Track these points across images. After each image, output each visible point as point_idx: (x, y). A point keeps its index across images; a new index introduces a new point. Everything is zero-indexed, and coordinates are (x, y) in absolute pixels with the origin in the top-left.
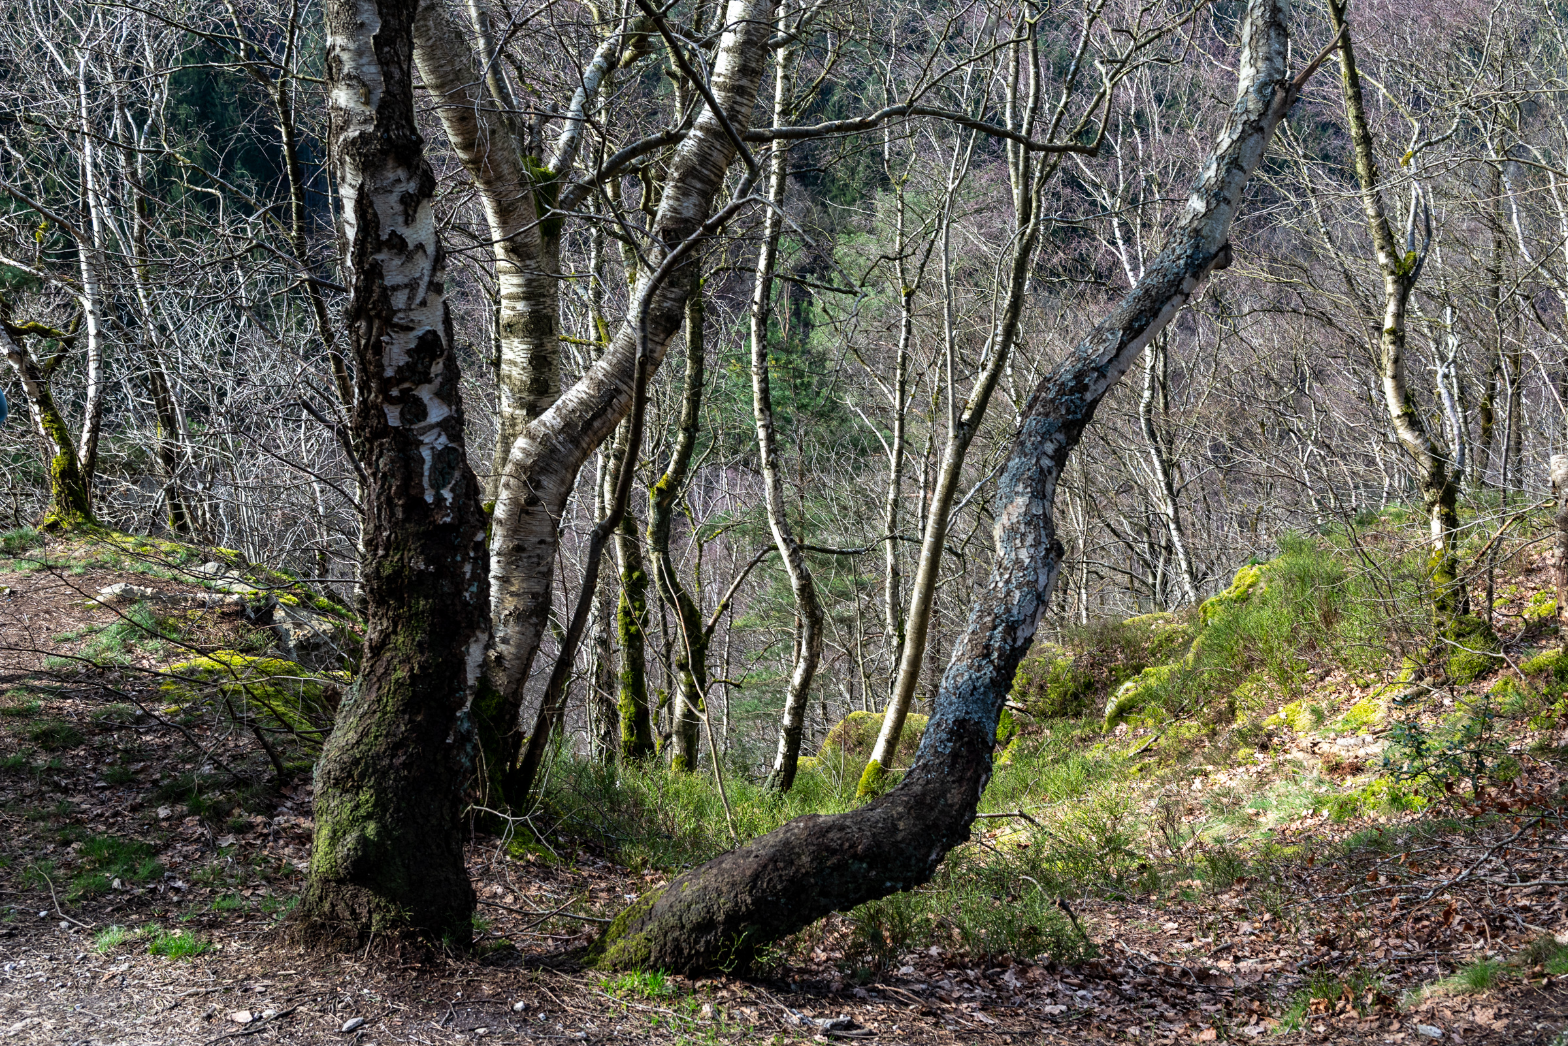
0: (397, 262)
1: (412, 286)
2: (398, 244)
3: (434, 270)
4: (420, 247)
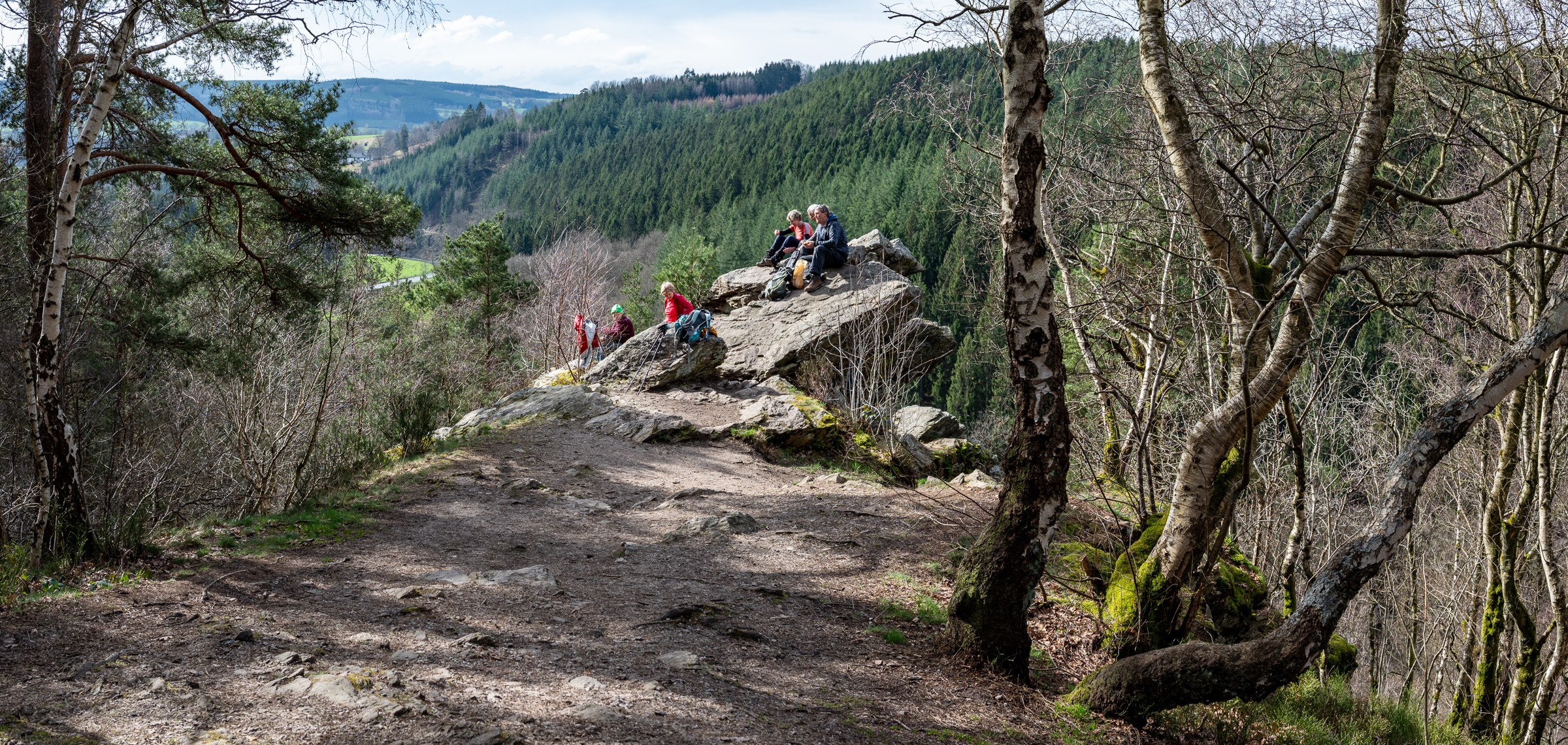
0: (1022, 289)
1: (1029, 303)
2: (1021, 280)
3: (1042, 295)
4: (1034, 283)
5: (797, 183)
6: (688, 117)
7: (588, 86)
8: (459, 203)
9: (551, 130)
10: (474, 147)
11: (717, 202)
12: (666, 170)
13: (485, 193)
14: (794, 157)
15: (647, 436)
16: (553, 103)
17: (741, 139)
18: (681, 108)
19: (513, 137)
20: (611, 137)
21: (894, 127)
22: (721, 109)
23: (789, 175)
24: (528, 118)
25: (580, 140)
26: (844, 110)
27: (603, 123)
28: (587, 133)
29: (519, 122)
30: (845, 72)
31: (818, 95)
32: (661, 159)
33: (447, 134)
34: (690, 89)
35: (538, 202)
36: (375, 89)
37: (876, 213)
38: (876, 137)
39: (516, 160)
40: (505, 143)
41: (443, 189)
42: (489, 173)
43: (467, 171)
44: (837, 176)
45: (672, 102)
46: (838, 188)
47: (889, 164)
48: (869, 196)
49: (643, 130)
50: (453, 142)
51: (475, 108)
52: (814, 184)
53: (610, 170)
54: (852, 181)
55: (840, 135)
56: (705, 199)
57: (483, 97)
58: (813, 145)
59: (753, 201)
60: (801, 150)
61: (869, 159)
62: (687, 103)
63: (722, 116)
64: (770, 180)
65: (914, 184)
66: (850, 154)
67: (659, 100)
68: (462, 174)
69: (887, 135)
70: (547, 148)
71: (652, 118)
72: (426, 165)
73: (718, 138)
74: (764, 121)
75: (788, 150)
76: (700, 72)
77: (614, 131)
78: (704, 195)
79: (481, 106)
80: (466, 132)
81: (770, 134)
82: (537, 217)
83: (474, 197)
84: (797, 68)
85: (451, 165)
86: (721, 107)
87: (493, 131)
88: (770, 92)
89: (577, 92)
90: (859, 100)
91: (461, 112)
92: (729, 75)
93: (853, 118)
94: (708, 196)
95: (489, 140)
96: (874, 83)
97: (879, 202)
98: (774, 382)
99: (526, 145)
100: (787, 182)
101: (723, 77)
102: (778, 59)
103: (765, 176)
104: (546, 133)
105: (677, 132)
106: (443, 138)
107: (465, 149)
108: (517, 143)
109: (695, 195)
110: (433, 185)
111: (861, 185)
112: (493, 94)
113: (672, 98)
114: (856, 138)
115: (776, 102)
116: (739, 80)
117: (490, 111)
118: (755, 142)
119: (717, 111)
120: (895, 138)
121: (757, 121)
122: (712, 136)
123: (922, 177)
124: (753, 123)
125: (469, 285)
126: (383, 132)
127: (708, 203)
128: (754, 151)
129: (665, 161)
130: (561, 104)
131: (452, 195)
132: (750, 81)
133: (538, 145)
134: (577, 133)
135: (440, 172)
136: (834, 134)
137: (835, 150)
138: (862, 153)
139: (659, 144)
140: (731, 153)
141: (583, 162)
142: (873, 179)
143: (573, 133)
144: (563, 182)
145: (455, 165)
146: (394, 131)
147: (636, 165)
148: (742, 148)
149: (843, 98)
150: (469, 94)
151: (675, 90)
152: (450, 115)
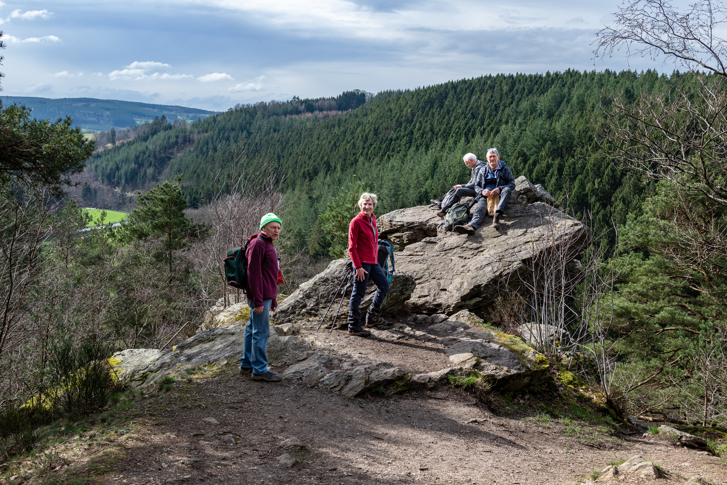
5: (366, 164)
6: (296, 124)
7: (233, 107)
8: (150, 177)
9: (209, 133)
10: (159, 142)
11: (317, 175)
12: (283, 157)
13: (167, 171)
14: (364, 148)
15: (359, 389)
16: (210, 117)
17: (329, 137)
18: (292, 119)
19: (185, 137)
20: (247, 137)
21: (428, 129)
22: (316, 119)
23: (361, 159)
24: (194, 125)
25: (228, 139)
26: (395, 119)
27: (242, 129)
28: (232, 135)
29: (189, 128)
30: (394, 97)
31: (377, 110)
32: (280, 150)
33: (141, 134)
34: (297, 108)
35: (202, 176)
36: (93, 105)
37: (418, 182)
38: (416, 135)
39: (187, 151)
40: (180, 140)
41: (139, 168)
42: (170, 158)
43: (155, 157)
44: (392, 160)
45: (286, 116)
46: (393, 167)
47: (426, 152)
48: (414, 172)
49: (268, 133)
50: (145, 139)
51: (160, 118)
52: (377, 164)
53: (248, 157)
54: (403, 163)
55: (393, 135)
56: (309, 174)
57: (165, 113)
58: (376, 141)
59: (338, 175)
60: (368, 143)
61: (413, 148)
62: (294, 116)
63: (317, 124)
64: (349, 162)
65: (443, 165)
66: (400, 146)
67: (278, 115)
68: (151, 159)
69: (423, 134)
70: (207, 143)
71: (273, 126)
72: (128, 153)
73: (315, 136)
74: (344, 126)
75: (359, 144)
76: (302, 98)
77: (249, 133)
78: (308, 171)
79: (164, 117)
80: (154, 132)
81: (347, 135)
82: (201, 186)
83: (160, 173)
84: (363, 95)
85: (144, 153)
86: (316, 118)
87: (172, 133)
88: (346, 109)
89: (225, 110)
90: (404, 113)
91: (151, 121)
92: (320, 99)
93: (401, 124)
94: (311, 171)
95: (169, 138)
96: (414, 103)
97: (420, 175)
98: (464, 316)
99: (193, 141)
100: (360, 163)
101: (317, 100)
102: (351, 90)
103: (345, 160)
104: (206, 135)
105: (290, 134)
106: (139, 136)
107: (154, 143)
108: (187, 140)
109: (302, 171)
110: (133, 165)
111: (408, 166)
112: (172, 111)
113: (285, 113)
114: (403, 137)
115: (351, 115)
116: (326, 102)
117: (170, 121)
118: (338, 139)
119: (314, 121)
120: (429, 136)
121: (339, 127)
122: (311, 136)
123: (448, 160)
124: (336, 128)
125: (155, 227)
126: (99, 132)
127: (311, 175)
128: (338, 144)
129: (282, 152)
130: (215, 117)
131: (145, 172)
132: (334, 103)
133: (201, 142)
134: (226, 135)
135: (137, 157)
136: (389, 134)
137: (390, 144)
138: (407, 145)
139: (278, 141)
140: (324, 145)
141: (230, 152)
142: (416, 161)
143: (224, 134)
144: (217, 164)
145: (147, 153)
146: (106, 132)
147: (264, 154)
148: (330, 142)
149: (394, 112)
150: (156, 110)
151: (287, 109)
152: (143, 123)
